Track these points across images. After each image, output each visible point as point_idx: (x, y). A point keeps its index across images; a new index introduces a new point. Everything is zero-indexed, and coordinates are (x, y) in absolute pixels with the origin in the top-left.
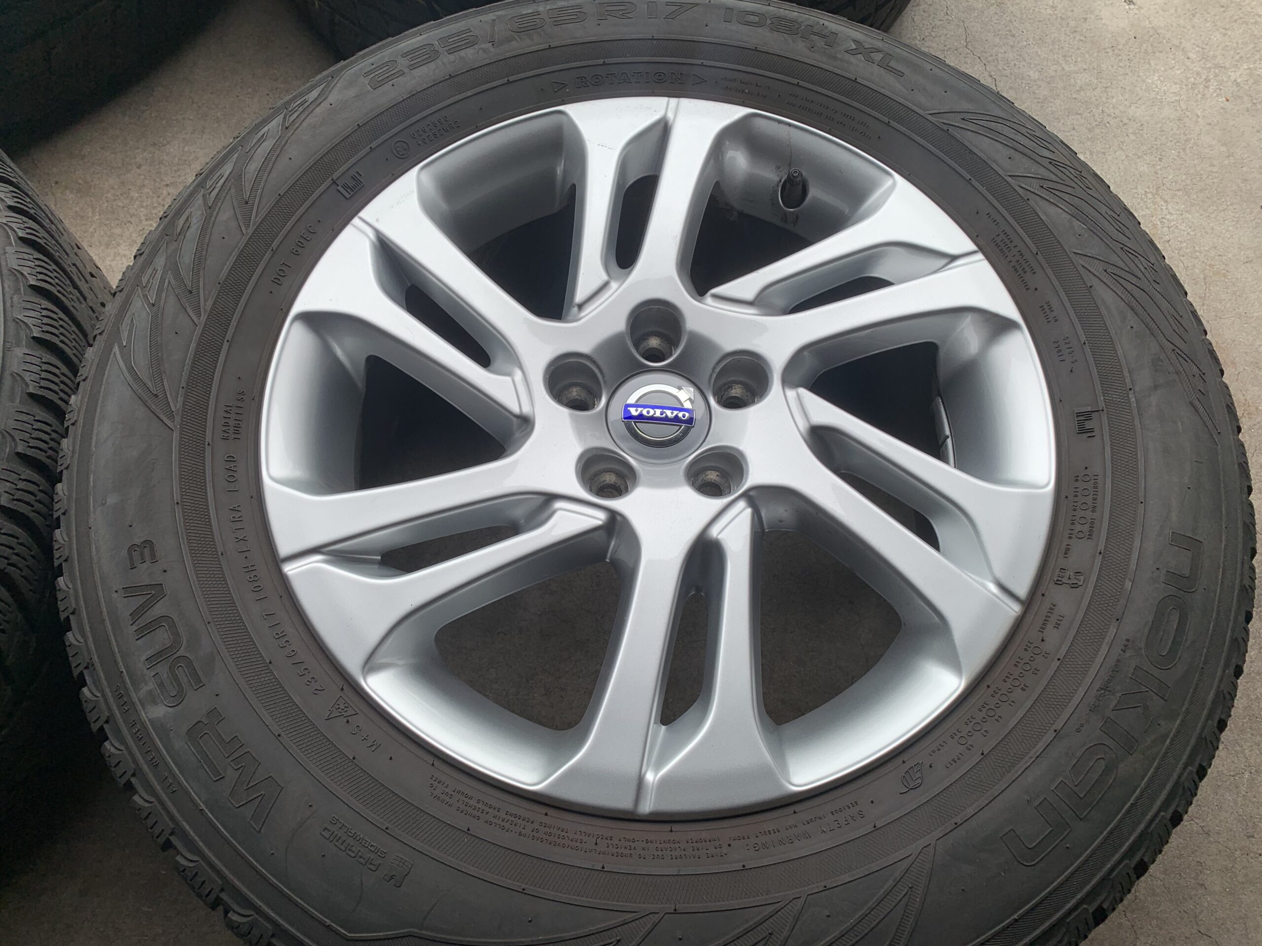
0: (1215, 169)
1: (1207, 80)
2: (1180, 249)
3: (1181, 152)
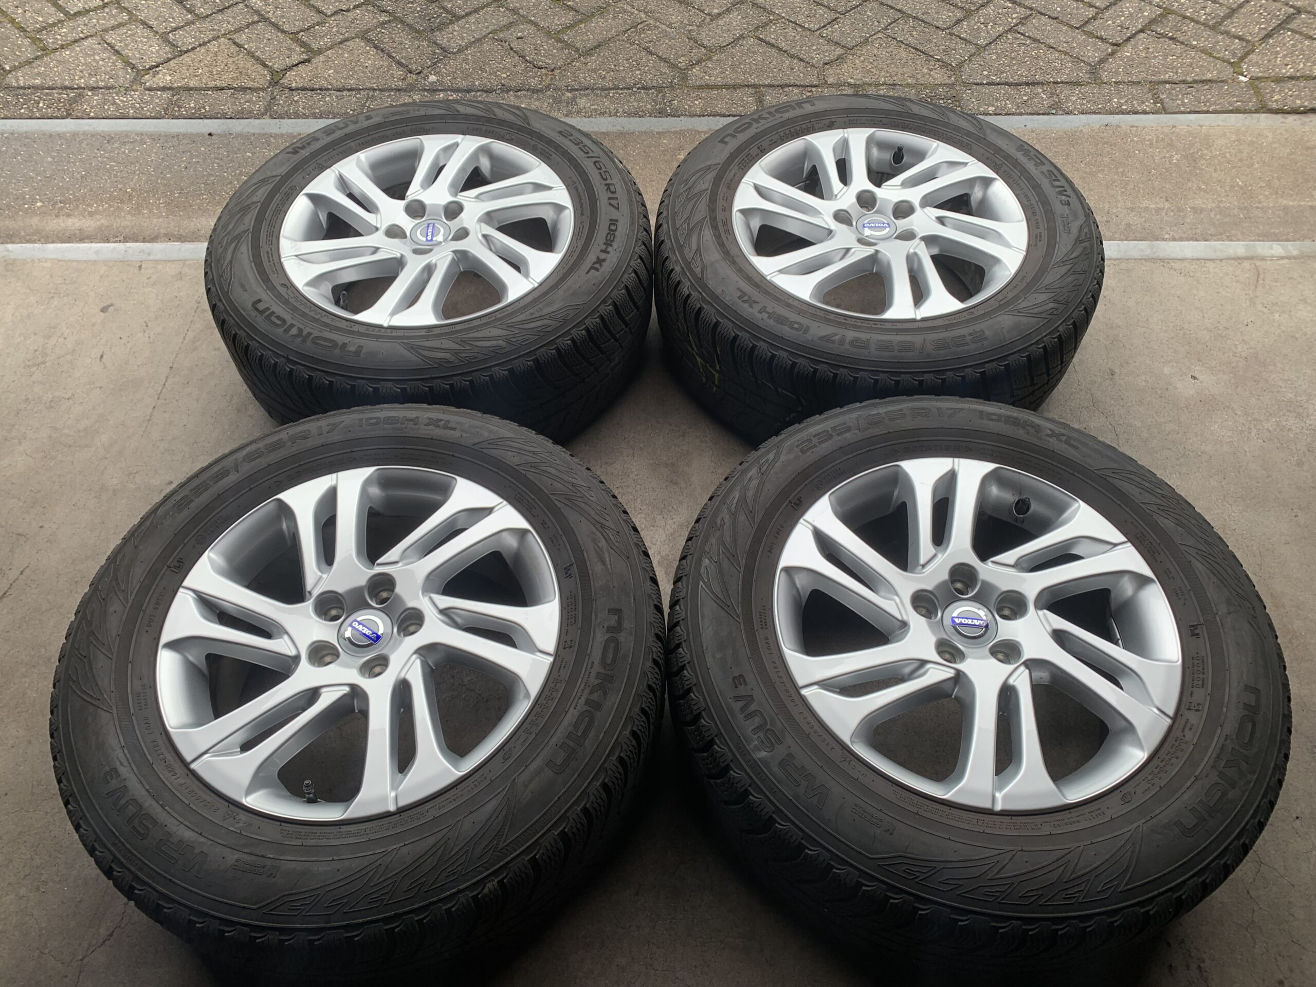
0: (1259, 485)
1: (1249, 428)
2: (1242, 534)
3: (1238, 474)
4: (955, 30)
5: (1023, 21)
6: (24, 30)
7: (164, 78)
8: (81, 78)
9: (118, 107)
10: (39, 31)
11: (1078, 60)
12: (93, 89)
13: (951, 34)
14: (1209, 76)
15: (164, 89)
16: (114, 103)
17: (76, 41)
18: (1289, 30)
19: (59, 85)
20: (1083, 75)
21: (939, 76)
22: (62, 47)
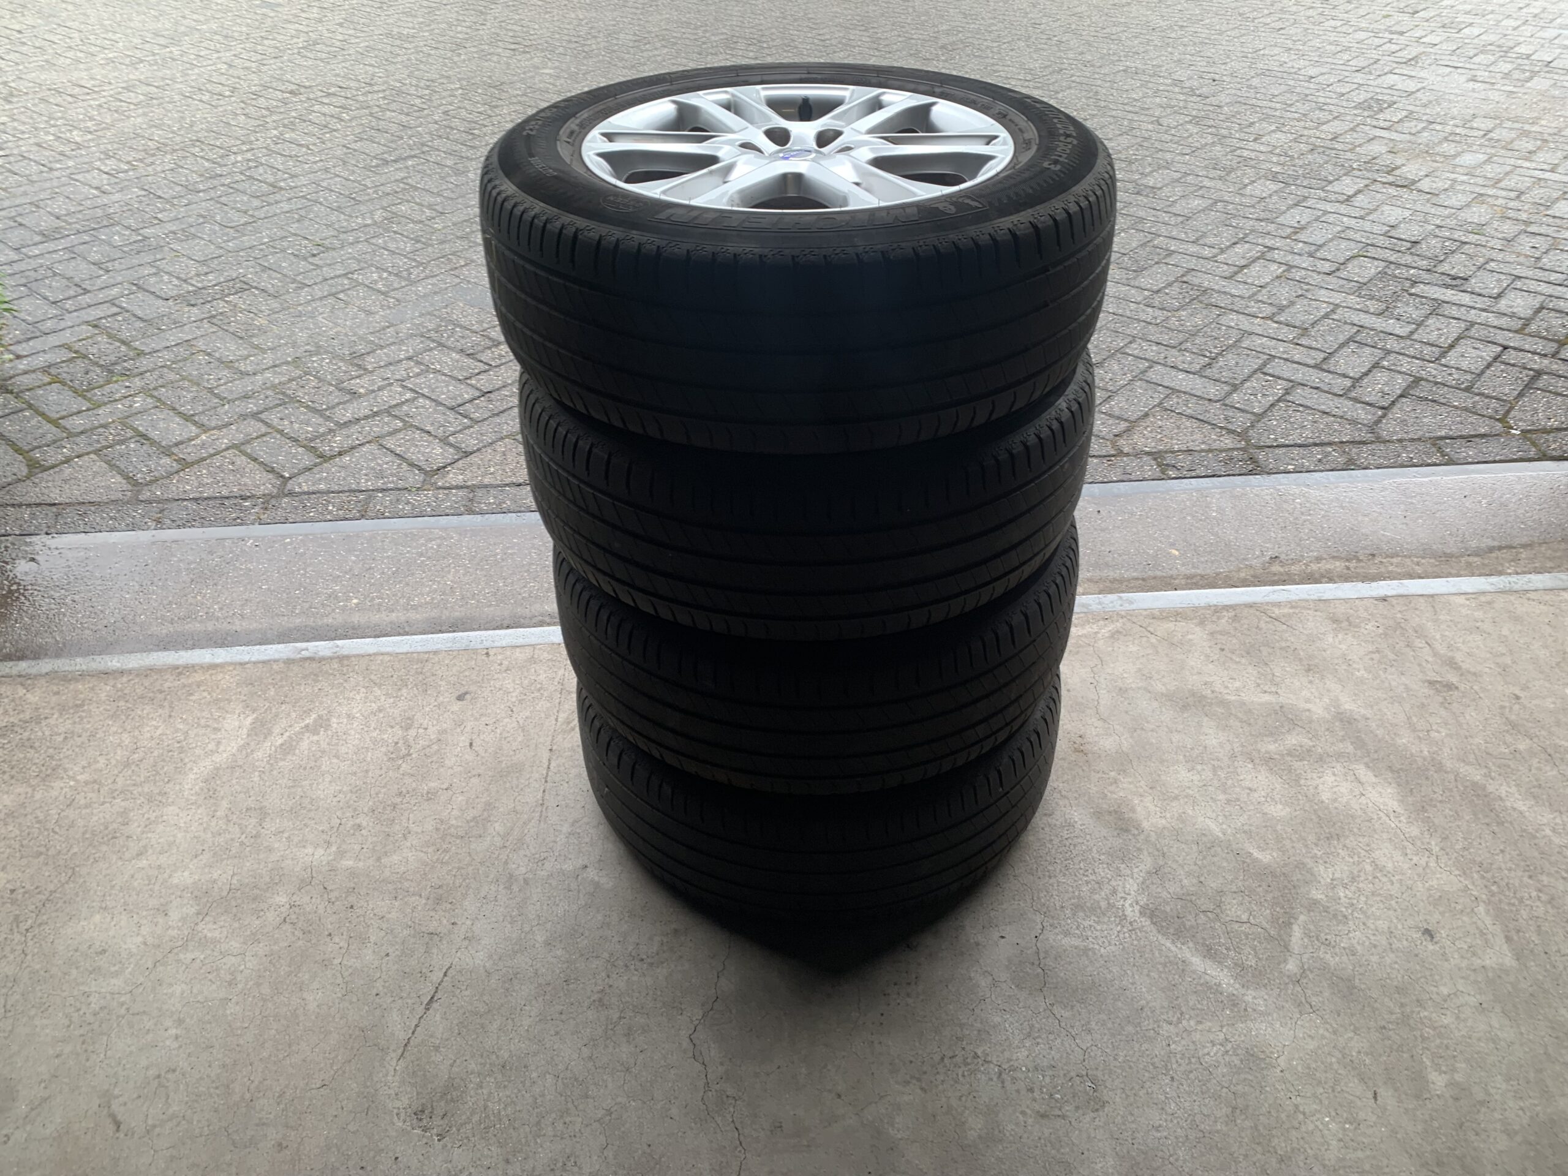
4: (1227, 402)
5: (1287, 392)
6: (296, 441)
7: (454, 477)
8: (367, 481)
9: (414, 507)
10: (311, 440)
11: (1353, 422)
12: (383, 490)
13: (1226, 405)
14: (1483, 431)
15: (457, 487)
16: (408, 503)
17: (353, 448)
18: (1538, 389)
19: (346, 489)
20: (1365, 435)
21: (1228, 442)
22: (340, 454)
